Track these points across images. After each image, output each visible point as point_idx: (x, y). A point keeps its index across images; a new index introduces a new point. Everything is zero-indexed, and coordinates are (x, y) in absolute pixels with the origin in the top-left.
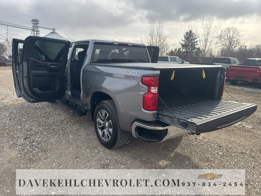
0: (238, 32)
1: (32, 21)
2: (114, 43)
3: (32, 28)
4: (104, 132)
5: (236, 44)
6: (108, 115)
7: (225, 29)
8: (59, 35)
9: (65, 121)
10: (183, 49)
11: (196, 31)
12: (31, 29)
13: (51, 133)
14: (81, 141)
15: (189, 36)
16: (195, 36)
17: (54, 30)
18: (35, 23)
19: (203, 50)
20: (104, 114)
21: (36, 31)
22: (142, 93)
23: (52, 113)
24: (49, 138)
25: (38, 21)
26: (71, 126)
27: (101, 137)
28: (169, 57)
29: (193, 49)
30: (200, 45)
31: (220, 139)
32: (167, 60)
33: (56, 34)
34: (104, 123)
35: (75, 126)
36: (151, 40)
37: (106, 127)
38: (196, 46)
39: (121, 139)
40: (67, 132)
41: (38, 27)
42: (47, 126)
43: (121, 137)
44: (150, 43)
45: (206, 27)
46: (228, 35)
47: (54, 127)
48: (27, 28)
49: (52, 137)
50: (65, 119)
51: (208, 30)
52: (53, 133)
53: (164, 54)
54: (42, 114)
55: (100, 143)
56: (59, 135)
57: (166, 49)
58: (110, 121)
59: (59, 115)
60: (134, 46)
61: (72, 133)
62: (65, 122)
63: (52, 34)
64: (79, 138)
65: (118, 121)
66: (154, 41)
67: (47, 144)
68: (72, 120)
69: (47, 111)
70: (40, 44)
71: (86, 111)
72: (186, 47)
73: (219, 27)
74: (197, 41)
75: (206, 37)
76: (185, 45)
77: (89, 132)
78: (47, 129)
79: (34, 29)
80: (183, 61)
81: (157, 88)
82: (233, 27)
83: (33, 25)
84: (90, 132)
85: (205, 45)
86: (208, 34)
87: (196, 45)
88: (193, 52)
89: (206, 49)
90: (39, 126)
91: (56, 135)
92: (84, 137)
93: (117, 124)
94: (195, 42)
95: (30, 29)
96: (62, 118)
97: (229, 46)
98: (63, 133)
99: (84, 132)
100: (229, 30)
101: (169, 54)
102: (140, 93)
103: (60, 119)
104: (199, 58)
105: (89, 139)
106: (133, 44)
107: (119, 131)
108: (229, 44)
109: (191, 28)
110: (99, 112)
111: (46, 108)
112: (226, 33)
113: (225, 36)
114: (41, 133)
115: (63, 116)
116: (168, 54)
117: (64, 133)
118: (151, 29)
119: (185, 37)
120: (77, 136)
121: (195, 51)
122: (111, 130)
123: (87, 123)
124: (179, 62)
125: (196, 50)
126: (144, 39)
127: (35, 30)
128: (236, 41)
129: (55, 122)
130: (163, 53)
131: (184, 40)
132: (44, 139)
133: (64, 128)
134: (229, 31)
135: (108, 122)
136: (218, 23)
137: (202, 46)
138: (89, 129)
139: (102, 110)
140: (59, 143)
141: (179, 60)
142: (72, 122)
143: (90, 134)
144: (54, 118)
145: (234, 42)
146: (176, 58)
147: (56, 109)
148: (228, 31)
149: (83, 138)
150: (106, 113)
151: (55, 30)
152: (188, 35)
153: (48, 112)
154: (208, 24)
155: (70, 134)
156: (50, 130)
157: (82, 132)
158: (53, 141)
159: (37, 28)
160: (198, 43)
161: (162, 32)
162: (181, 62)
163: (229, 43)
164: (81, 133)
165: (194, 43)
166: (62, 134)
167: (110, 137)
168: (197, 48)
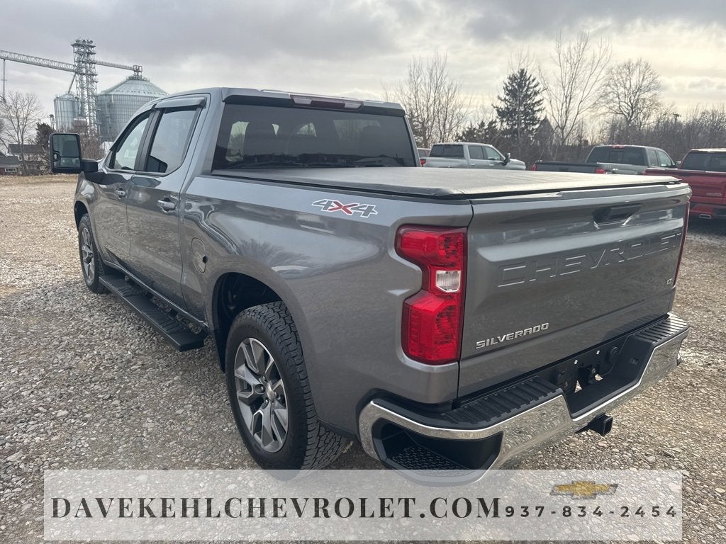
0: (655, 74)
1: (73, 45)
2: (296, 100)
3: (74, 66)
4: (260, 416)
5: (649, 108)
6: (272, 359)
7: (619, 67)
8: (152, 86)
9: (135, 364)
10: (502, 122)
11: (540, 70)
12: (71, 67)
13: (81, 410)
14: (180, 443)
15: (519, 88)
16: (535, 86)
17: (137, 71)
18: (82, 50)
19: (558, 126)
20: (257, 356)
21: (86, 74)
22: (398, 292)
23: (99, 331)
24: (71, 434)
25: (93, 47)
26: (153, 382)
27: (252, 432)
28: (466, 144)
29: (529, 124)
30: (550, 111)
31: (659, 424)
32: (461, 156)
33: (142, 82)
34: (260, 386)
35: (167, 384)
36: (413, 96)
37: (267, 398)
38: (538, 115)
39: (322, 450)
40: (138, 408)
41: (92, 63)
42: (71, 383)
43: (321, 444)
44: (410, 105)
45: (568, 61)
46: (628, 83)
47: (97, 387)
48: (61, 66)
49: (84, 427)
50: (139, 355)
51: (573, 67)
52: (88, 412)
53: (450, 137)
54: (67, 335)
55: (246, 452)
56: (109, 420)
57: (455, 121)
58: (281, 382)
59: (121, 342)
60: (367, 110)
61: (155, 411)
62: (136, 367)
63: (131, 81)
64: (177, 432)
65: (308, 385)
66: (423, 100)
67: (58, 461)
68: (158, 359)
69: (85, 326)
70: (98, 111)
71: (205, 333)
72: (511, 116)
73: (603, 59)
74: (541, 100)
75: (566, 89)
76: (508, 113)
77: (212, 404)
78: (70, 395)
79: (79, 67)
80: (507, 157)
81: (459, 272)
82: (641, 60)
83: (76, 56)
84: (216, 405)
85: (564, 110)
86: (573, 79)
87: (538, 111)
88: (531, 132)
89: (568, 122)
90: (46, 383)
91: (98, 421)
92: (193, 427)
93: (306, 397)
94: (536, 103)
95: (68, 67)
96: (129, 353)
97: (629, 114)
98: (122, 410)
99: (197, 404)
100: (629, 68)
101: (464, 138)
102: (390, 291)
103: (122, 357)
104: (546, 148)
105: (211, 435)
106: (362, 102)
107: (312, 425)
108: (630, 108)
109: (526, 60)
110: (242, 345)
111: (84, 312)
112: (622, 78)
113: (619, 85)
114: (46, 413)
115: (131, 345)
116: (461, 138)
117: (129, 409)
118: (413, 68)
119: (507, 90)
120: (172, 423)
121: (537, 129)
122: (283, 413)
123: (209, 370)
124: (494, 159)
125: (537, 126)
126: (394, 93)
127: (84, 71)
128: (650, 100)
129: (101, 368)
130: (447, 134)
131: (503, 98)
132: (54, 439)
133: (131, 389)
134: (630, 73)
135: (273, 384)
136: (602, 50)
137: (556, 113)
138: (215, 392)
139: (251, 340)
140: (104, 455)
141: (495, 153)
142: (158, 367)
143: (216, 414)
144: (102, 353)
145: (644, 102)
146: (487, 149)
147: (114, 317)
148: (628, 73)
149: (191, 431)
150: (265, 351)
151: (141, 72)
152: (514, 84)
153: (86, 329)
154: (573, 52)
155: (146, 416)
156: (81, 398)
157: (190, 406)
158: (83, 447)
159: (88, 65)
160: (543, 106)
161: (444, 76)
162: (501, 159)
163: (629, 104)
164: (185, 411)
165: (533, 105)
166: (118, 415)
167: (281, 442)
168: (542, 119)
